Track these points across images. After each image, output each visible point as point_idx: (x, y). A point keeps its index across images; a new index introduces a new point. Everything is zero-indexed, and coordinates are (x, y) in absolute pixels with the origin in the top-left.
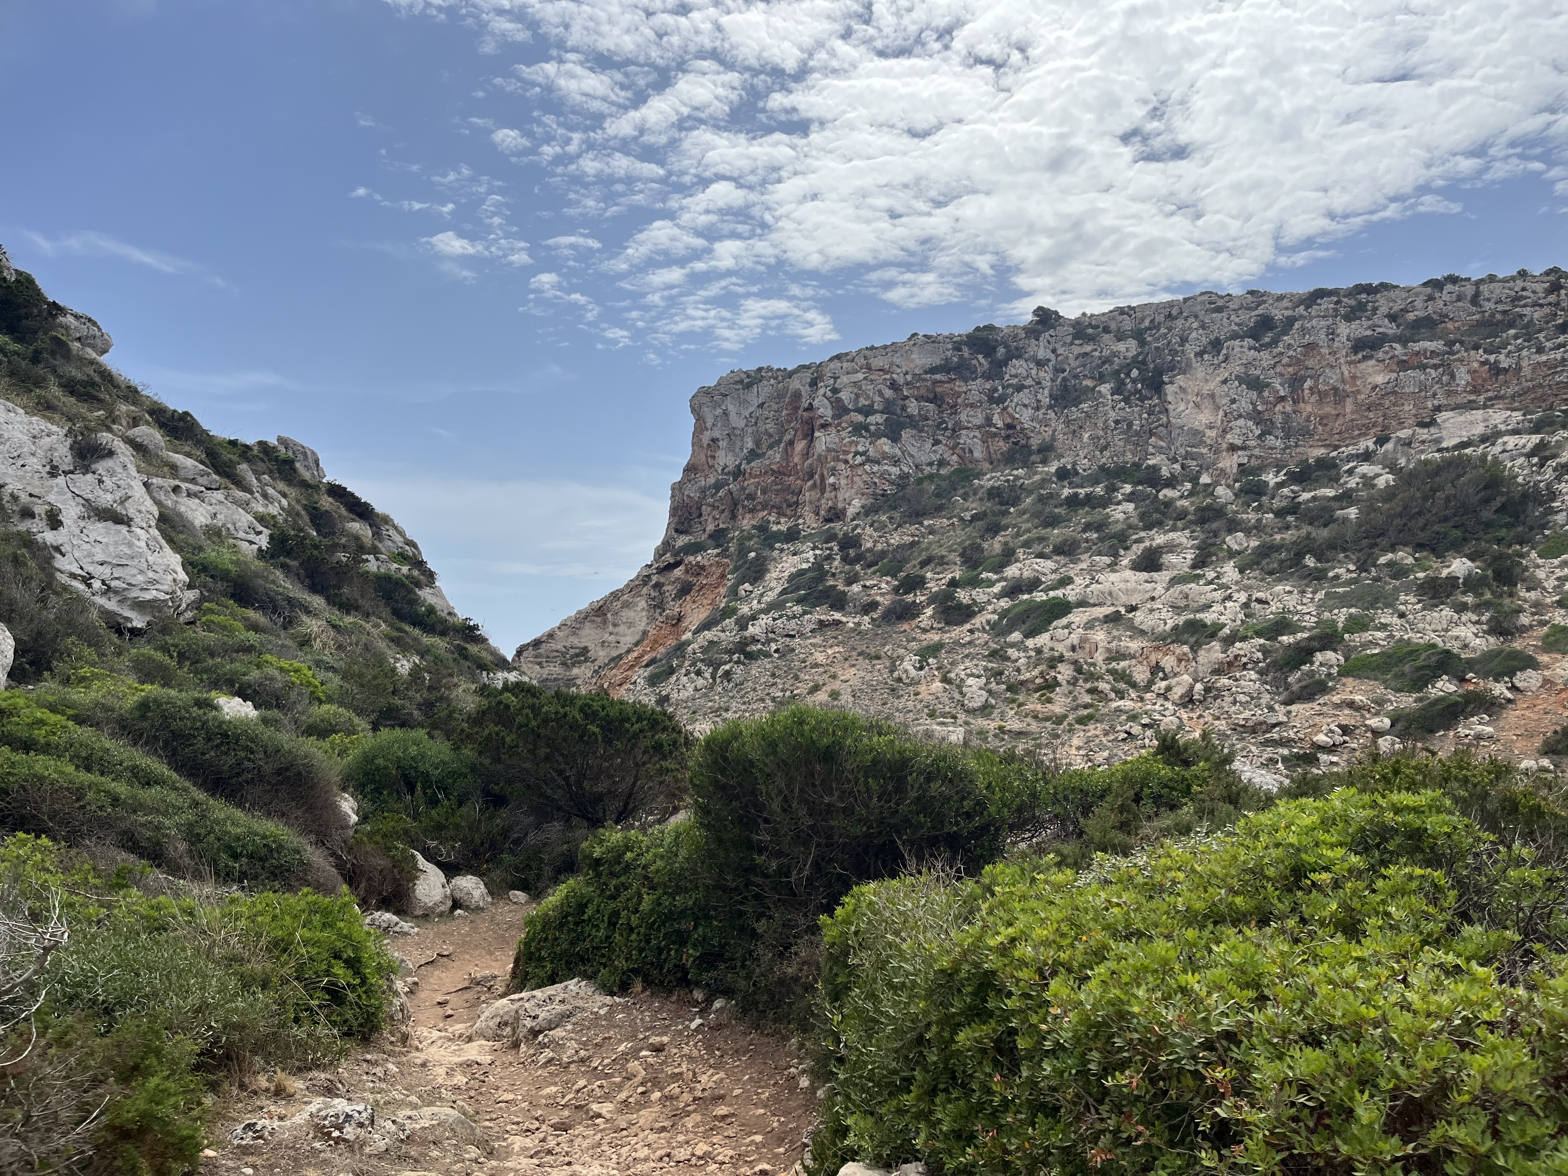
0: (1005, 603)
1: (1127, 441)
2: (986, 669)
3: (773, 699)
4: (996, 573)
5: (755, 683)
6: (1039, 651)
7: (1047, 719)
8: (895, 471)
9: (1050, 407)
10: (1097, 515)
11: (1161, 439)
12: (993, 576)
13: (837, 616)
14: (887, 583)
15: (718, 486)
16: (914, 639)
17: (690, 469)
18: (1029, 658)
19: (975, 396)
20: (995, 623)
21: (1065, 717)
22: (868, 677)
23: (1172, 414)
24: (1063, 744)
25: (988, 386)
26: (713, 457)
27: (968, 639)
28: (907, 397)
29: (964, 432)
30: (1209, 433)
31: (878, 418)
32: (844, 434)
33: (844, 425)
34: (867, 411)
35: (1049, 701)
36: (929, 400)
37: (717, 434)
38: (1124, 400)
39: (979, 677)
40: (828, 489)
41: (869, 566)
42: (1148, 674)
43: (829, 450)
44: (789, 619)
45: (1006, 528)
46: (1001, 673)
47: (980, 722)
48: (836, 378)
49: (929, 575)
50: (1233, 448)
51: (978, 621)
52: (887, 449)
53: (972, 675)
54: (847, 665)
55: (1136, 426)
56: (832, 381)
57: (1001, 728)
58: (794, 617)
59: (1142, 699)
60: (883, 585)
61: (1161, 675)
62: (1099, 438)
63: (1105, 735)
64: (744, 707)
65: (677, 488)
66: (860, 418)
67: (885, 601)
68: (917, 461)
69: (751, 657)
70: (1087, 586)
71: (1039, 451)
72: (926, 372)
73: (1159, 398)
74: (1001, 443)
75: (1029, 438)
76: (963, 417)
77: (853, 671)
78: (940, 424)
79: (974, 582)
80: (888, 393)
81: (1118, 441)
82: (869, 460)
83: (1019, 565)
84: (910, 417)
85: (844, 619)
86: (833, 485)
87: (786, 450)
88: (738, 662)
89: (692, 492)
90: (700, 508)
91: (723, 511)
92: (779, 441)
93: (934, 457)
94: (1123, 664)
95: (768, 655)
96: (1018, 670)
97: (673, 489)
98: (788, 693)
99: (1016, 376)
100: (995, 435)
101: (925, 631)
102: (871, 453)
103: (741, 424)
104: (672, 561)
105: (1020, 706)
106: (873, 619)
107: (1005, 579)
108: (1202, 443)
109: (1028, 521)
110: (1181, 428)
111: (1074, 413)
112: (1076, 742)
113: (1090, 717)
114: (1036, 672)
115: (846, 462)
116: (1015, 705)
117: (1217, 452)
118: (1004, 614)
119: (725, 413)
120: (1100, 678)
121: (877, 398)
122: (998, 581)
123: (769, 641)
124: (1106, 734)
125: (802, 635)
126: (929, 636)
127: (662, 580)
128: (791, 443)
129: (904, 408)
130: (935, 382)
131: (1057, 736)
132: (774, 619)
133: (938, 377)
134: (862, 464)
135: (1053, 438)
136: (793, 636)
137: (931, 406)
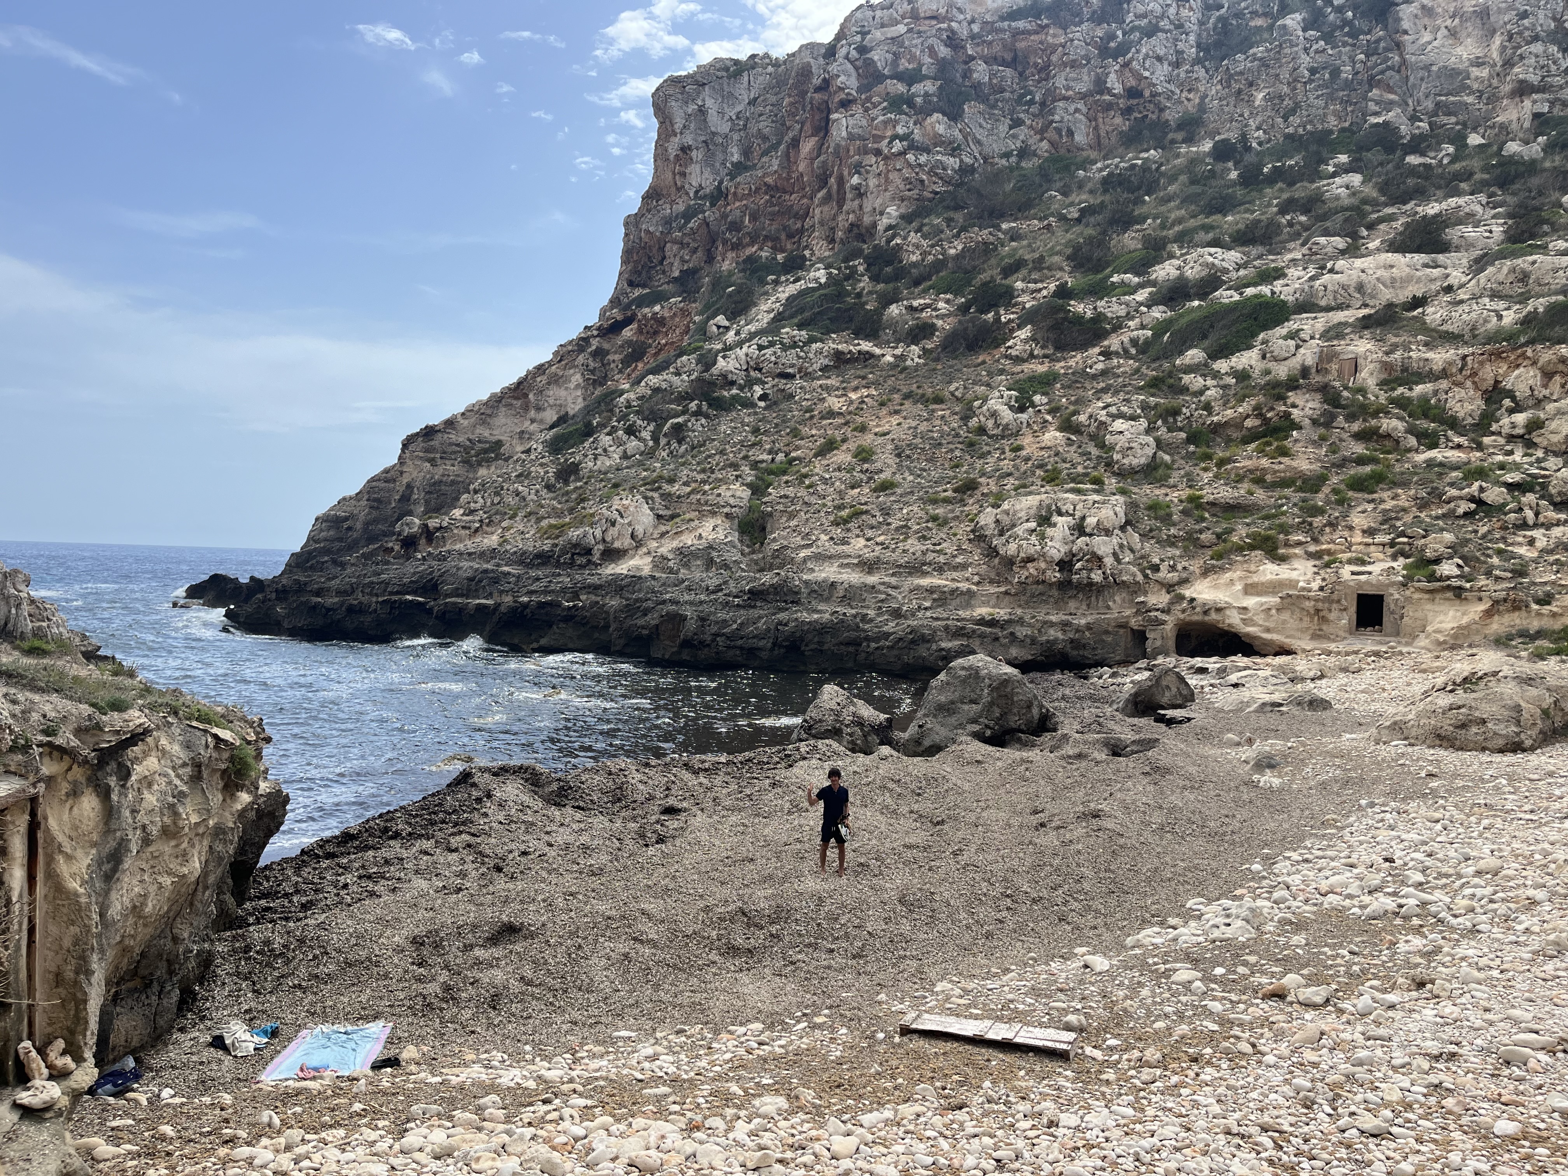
0: (1158, 313)
1: (1331, 98)
2: (1144, 407)
3: (755, 465)
4: (1137, 274)
5: (722, 442)
6: (1242, 376)
7: (1285, 483)
8: (952, 162)
9: (1197, 61)
10: (1301, 190)
11: (1390, 90)
12: (1132, 279)
13: (866, 346)
14: (947, 302)
15: (688, 215)
16: (1002, 372)
17: (652, 196)
18: (1225, 387)
19: (1078, 50)
20: (1147, 342)
21: (1322, 479)
22: (923, 427)
23: (1410, 48)
24: (1333, 525)
25: (1100, 32)
26: (683, 175)
27: (1100, 366)
28: (972, 58)
29: (1061, 104)
30: (1475, 72)
31: (929, 87)
32: (874, 112)
33: (875, 99)
34: (911, 78)
35: (1284, 452)
36: (1004, 63)
37: (689, 140)
38: (1324, 37)
39: (1133, 418)
40: (849, 196)
41: (917, 283)
42: (1480, 403)
43: (851, 137)
44: (785, 348)
45: (1142, 220)
46: (1176, 412)
47: (1147, 492)
48: (864, 34)
49: (1019, 285)
50: (1523, 90)
51: (1114, 342)
52: (941, 129)
53: (1121, 415)
54: (884, 411)
55: (1347, 72)
56: (858, 38)
57: (1193, 500)
58: (794, 345)
59: (1480, 447)
60: (941, 305)
61: (1507, 402)
62: (1281, 98)
63: (1421, 508)
64: (699, 477)
65: (632, 223)
66: (901, 88)
67: (944, 325)
68: (987, 150)
69: (721, 406)
70: (1312, 279)
71: (1180, 127)
72: (1002, 19)
73: (1385, 28)
74: (1118, 120)
75: (1162, 110)
76: (1060, 82)
77: (895, 420)
78: (1023, 95)
79: (1101, 290)
80: (943, 51)
81: (1315, 100)
82: (914, 147)
83: (1176, 262)
84: (977, 86)
85: (877, 351)
86: (857, 188)
87: (787, 155)
88: (698, 413)
89: (652, 225)
90: (662, 249)
91: (694, 251)
92: (779, 143)
93: (1013, 145)
94: (1419, 389)
95: (748, 404)
96: (1208, 407)
97: (626, 224)
98: (780, 457)
99: (1144, 16)
100: (1109, 107)
101: (1018, 360)
102: (917, 135)
103: (724, 127)
104: (620, 318)
105: (1221, 463)
106: (925, 352)
107: (1153, 283)
108: (1464, 88)
109: (1179, 208)
110: (1427, 67)
111: (1241, 62)
112: (1358, 520)
113: (1378, 479)
114: (1244, 408)
115: (878, 152)
116: (1212, 464)
117: (1493, 99)
118: (1160, 328)
119: (702, 111)
120: (1379, 411)
121: (927, 60)
122: (1141, 286)
123: (750, 383)
124: (1423, 505)
125: (807, 375)
126: (1026, 367)
127: (606, 346)
128: (795, 143)
129: (967, 74)
130: (1017, 34)
131: (1318, 511)
132: (761, 348)
133: (1021, 24)
134: (903, 153)
135: (1202, 108)
136: (790, 377)
137: (1008, 72)
